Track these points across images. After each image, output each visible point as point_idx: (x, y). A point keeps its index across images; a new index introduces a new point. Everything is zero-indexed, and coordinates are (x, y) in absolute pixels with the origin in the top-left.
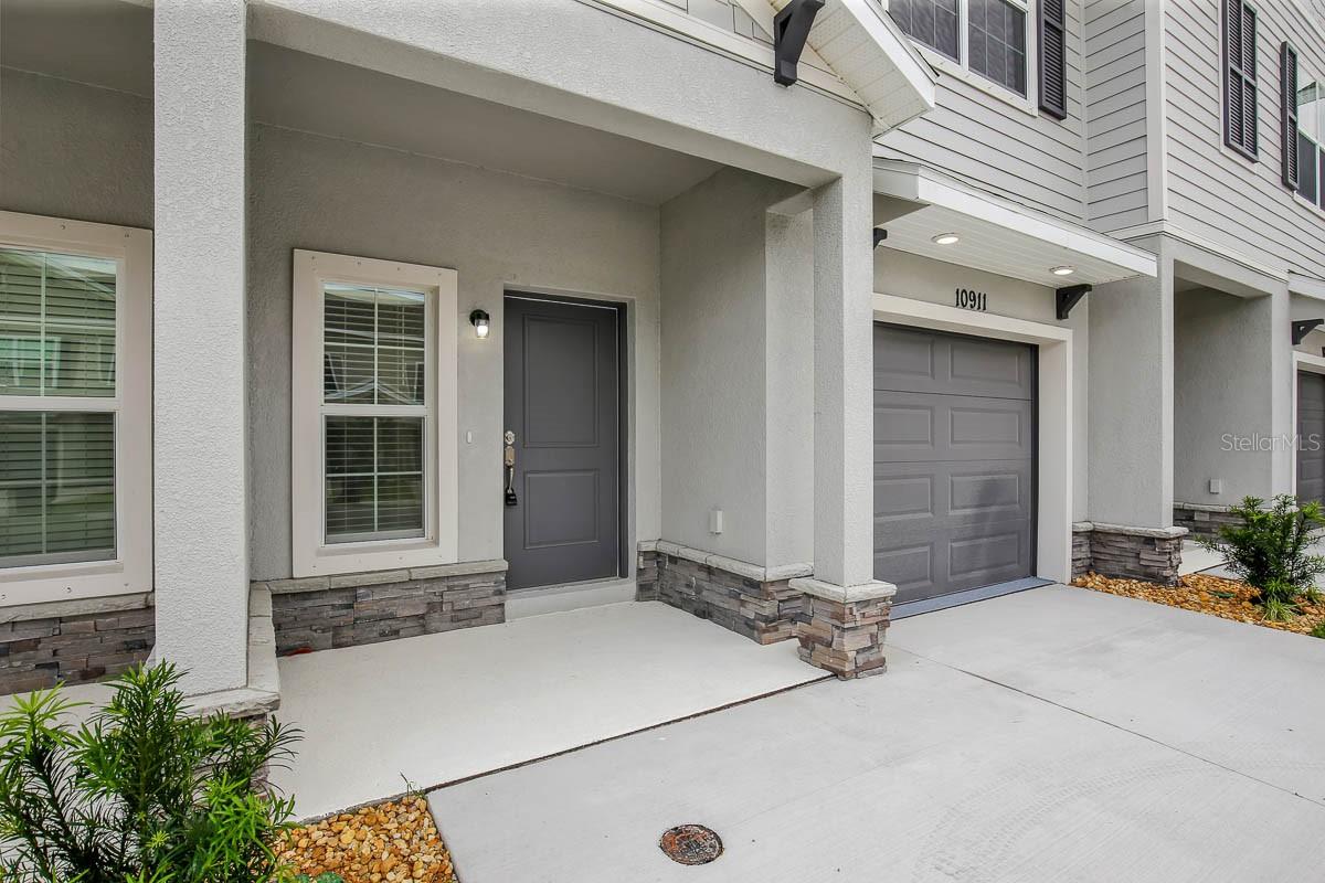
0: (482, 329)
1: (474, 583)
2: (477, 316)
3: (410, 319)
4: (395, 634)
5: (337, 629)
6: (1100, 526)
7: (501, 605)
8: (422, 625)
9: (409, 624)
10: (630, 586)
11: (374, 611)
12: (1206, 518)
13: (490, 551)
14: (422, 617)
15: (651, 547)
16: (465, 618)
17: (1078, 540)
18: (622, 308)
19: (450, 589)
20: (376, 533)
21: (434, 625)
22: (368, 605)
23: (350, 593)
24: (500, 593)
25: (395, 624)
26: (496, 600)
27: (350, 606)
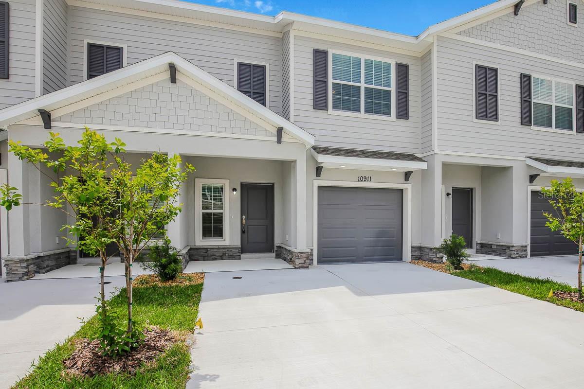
0: (235, 193)
1: (233, 250)
2: (234, 190)
3: (220, 190)
4: (216, 259)
5: (204, 257)
6: (422, 245)
7: (240, 256)
8: (222, 258)
9: (218, 257)
10: (274, 255)
11: (211, 254)
12: (495, 247)
13: (237, 243)
14: (221, 256)
15: (278, 245)
16: (231, 257)
17: (414, 249)
18: (273, 185)
19: (228, 251)
20: (213, 238)
21: (224, 258)
22: (211, 252)
23: (206, 249)
24: (239, 253)
25: (216, 257)
26: (238, 254)
27: (206, 252)
